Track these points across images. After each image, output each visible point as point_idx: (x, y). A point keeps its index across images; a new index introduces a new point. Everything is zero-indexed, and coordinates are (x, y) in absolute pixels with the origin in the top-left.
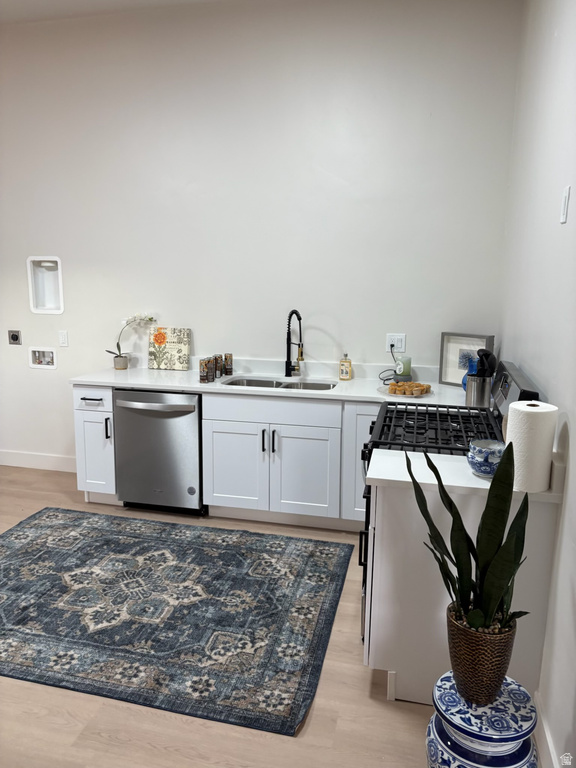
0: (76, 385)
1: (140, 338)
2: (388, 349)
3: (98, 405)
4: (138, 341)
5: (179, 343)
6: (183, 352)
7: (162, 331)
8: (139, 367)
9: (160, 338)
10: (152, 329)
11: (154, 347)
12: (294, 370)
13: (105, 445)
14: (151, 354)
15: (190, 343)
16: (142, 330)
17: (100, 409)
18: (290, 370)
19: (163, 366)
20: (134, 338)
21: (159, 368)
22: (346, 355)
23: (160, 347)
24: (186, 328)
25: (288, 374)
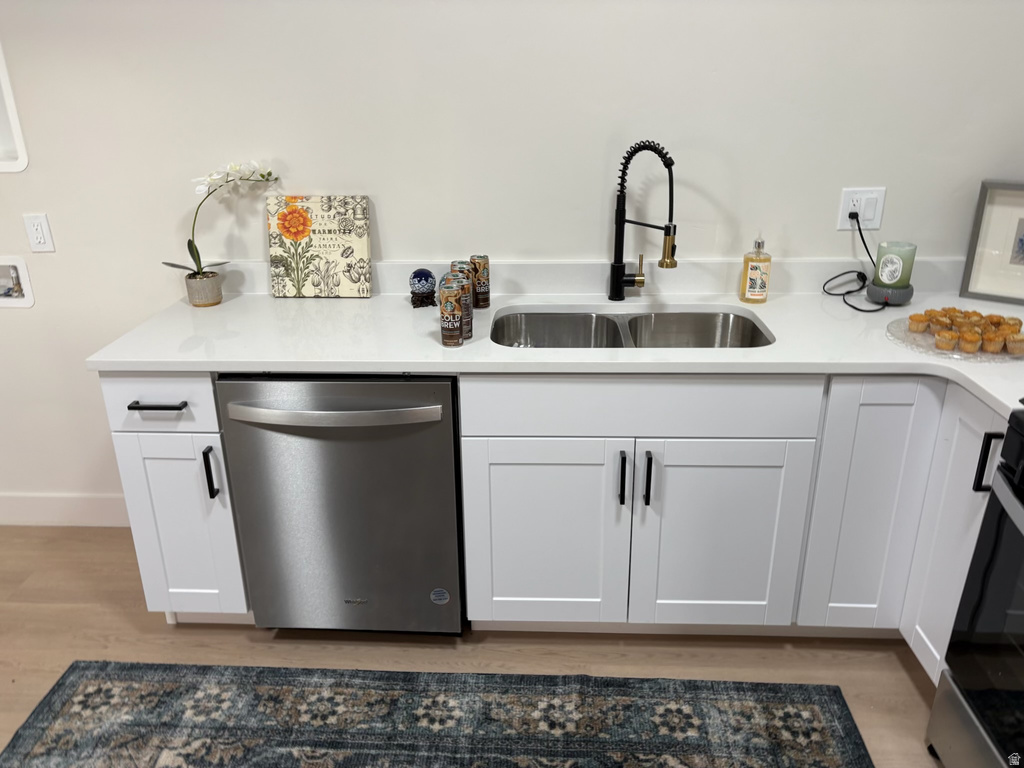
0: (104, 374)
1: (241, 222)
2: (848, 224)
3: (178, 419)
4: (236, 232)
5: (346, 231)
6: (357, 255)
7: (299, 205)
8: (247, 293)
9: (294, 222)
10: (272, 199)
11: (282, 244)
12: (632, 283)
13: (208, 511)
14: (276, 262)
15: (370, 230)
16: (244, 203)
17: (183, 426)
18: (621, 282)
19: (308, 290)
20: (226, 223)
21: (299, 296)
22: (759, 245)
23: (296, 245)
24: (359, 193)
25: (616, 294)
